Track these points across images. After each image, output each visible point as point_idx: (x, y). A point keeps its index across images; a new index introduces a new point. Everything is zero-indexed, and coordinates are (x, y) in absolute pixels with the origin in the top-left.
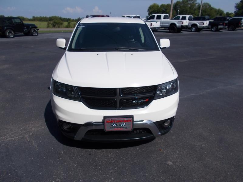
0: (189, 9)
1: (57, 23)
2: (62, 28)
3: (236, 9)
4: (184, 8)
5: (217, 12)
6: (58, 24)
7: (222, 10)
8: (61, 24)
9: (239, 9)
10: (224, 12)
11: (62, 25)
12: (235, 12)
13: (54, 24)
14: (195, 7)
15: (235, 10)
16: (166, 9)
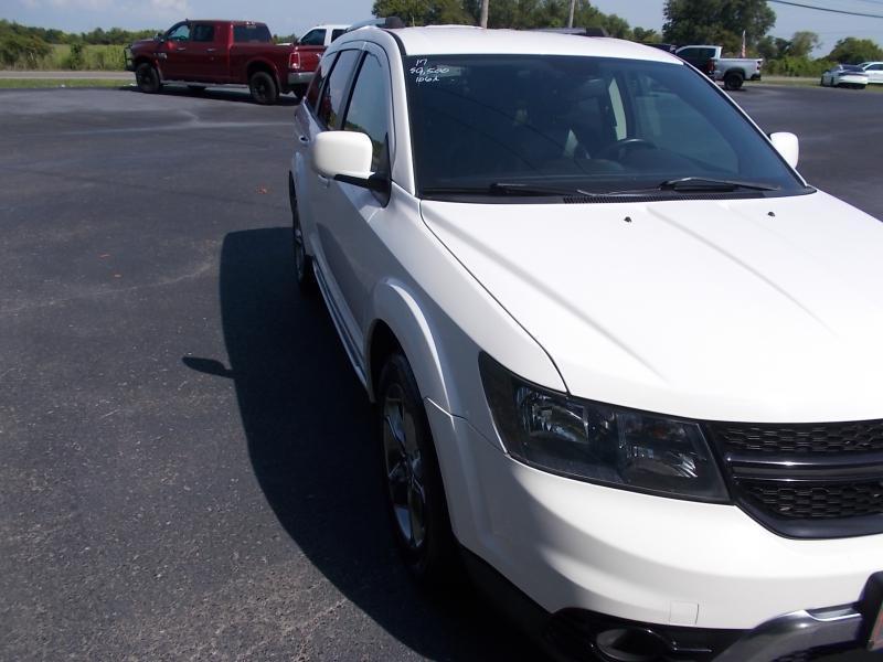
0: (517, 12)
1: (21, 48)
2: (45, 68)
3: (668, 18)
4: (501, 8)
5: (609, 26)
6: (27, 51)
7: (621, 20)
8: (43, 52)
9: (676, 19)
10: (628, 27)
11: (46, 57)
12: (665, 27)
13: (11, 53)
14: (537, 6)
15: (667, 22)
16: (439, 6)
